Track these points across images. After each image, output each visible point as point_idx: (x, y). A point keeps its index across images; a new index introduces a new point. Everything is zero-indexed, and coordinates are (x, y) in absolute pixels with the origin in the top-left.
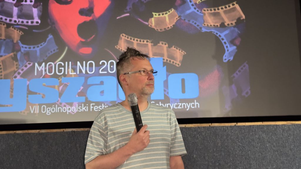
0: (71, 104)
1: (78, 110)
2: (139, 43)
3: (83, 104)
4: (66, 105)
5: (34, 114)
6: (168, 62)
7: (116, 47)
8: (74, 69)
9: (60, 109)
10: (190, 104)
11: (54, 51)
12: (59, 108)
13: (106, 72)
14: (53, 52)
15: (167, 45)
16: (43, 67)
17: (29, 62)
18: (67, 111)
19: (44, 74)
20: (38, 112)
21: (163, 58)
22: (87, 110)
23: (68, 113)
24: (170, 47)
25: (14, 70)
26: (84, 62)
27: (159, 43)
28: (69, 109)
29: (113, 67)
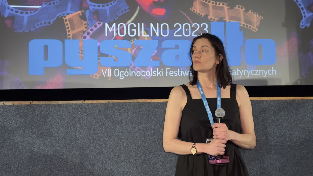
0: (145, 68)
1: (153, 74)
2: (215, 6)
3: (158, 69)
4: (140, 69)
5: (107, 78)
6: (245, 26)
7: (190, 9)
8: (148, 32)
9: (134, 73)
10: (267, 70)
11: (125, 10)
12: (132, 72)
13: (181, 36)
14: (124, 12)
15: (244, 9)
16: (113, 28)
17: (98, 22)
18: (141, 76)
19: (115, 36)
20: (111, 76)
21: (240, 22)
22: (162, 75)
23: (142, 78)
24: (246, 11)
25: (83, 30)
26: (158, 24)
27: (235, 7)
28: (143, 73)
29: (188, 30)
